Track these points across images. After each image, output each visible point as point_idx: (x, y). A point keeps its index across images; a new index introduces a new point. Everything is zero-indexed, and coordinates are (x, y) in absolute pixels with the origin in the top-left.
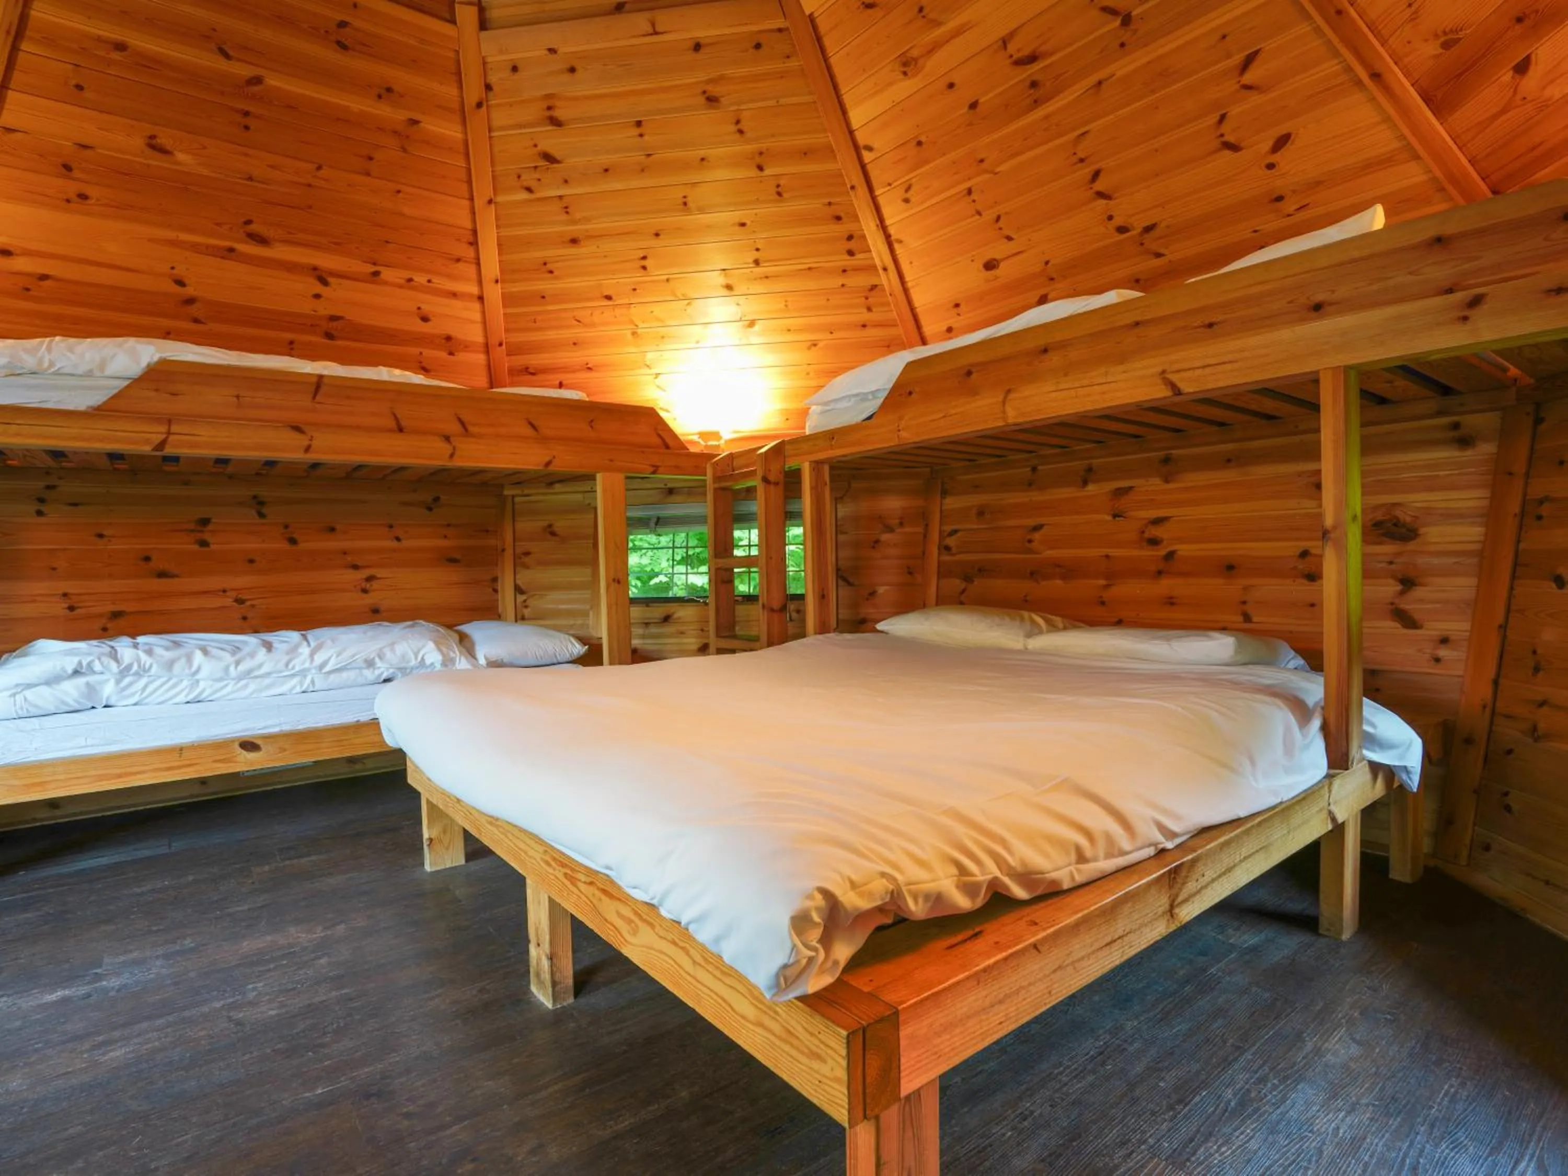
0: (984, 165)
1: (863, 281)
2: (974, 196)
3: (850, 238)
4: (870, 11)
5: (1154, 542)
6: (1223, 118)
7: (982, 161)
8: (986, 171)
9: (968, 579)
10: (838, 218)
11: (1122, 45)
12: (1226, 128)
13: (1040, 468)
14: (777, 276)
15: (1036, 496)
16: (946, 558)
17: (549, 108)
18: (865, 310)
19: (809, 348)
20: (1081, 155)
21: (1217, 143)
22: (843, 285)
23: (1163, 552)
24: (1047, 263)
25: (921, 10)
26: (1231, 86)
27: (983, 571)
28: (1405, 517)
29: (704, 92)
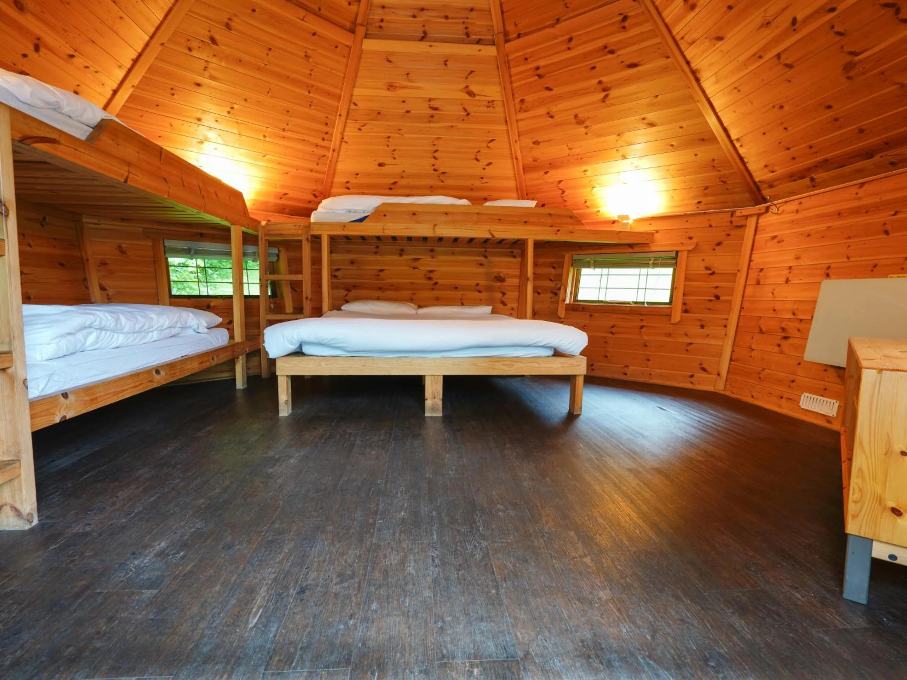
0: (400, 132)
1: (321, 152)
2: (390, 140)
3: (327, 133)
4: (388, 63)
5: (430, 279)
6: (479, 151)
7: (400, 130)
8: (400, 134)
9: (348, 290)
10: (327, 124)
11: (463, 120)
12: (478, 154)
13: (381, 247)
14: (289, 138)
15: (378, 258)
16: (335, 281)
17: (230, 19)
18: (316, 164)
19: (284, 174)
20: (435, 143)
21: (474, 157)
22: (313, 151)
23: (433, 282)
24: (404, 171)
25: (408, 74)
26: (485, 145)
27: (355, 287)
28: (502, 275)
29: (306, 52)
